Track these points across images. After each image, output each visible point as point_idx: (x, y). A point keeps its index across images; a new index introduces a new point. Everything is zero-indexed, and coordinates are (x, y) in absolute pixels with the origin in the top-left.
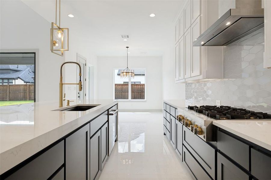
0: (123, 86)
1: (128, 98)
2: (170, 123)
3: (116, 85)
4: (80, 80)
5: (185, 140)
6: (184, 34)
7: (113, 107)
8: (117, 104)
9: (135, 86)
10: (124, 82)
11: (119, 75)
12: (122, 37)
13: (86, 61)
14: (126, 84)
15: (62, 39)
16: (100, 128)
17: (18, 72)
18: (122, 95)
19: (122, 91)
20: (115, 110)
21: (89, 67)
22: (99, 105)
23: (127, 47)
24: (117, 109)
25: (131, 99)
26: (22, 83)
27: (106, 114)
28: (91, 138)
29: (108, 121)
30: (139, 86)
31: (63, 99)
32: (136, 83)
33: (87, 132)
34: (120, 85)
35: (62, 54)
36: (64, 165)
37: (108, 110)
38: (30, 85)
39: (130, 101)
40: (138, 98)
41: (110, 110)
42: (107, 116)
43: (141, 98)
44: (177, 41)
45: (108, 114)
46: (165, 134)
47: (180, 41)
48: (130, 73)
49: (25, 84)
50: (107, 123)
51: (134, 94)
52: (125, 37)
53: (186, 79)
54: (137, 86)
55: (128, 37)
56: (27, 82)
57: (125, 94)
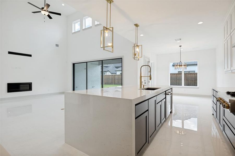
0: (177, 75)
1: (181, 85)
2: (216, 105)
3: (171, 74)
4: (150, 75)
5: (224, 116)
6: (231, 34)
7: (168, 90)
8: (172, 88)
9: (189, 75)
10: (178, 72)
11: (173, 66)
12: (176, 40)
13: (149, 59)
14: (180, 73)
15: (139, 51)
16: (161, 101)
17: (108, 67)
18: (176, 82)
19: (176, 79)
20: (170, 92)
21: (151, 63)
22: (160, 88)
23: (180, 46)
24: (172, 91)
25: (184, 86)
26: (110, 74)
27: (165, 94)
28: (157, 104)
29: (166, 98)
30: (193, 75)
31: (142, 84)
32: (190, 73)
33: (155, 100)
34: (174, 74)
35: (139, 59)
36: (148, 110)
37: (166, 91)
38: (114, 75)
39: (183, 87)
40: (192, 85)
41: (167, 92)
42: (165, 95)
43: (194, 85)
44: (225, 39)
45: (166, 94)
46: (213, 115)
47: (227, 39)
48: (183, 66)
49: (111, 74)
50: (165, 99)
51: (188, 82)
52: (178, 40)
53: (232, 71)
54: (191, 75)
55: (180, 39)
56: (112, 74)
57: (180, 82)
